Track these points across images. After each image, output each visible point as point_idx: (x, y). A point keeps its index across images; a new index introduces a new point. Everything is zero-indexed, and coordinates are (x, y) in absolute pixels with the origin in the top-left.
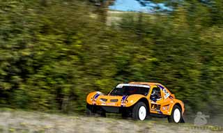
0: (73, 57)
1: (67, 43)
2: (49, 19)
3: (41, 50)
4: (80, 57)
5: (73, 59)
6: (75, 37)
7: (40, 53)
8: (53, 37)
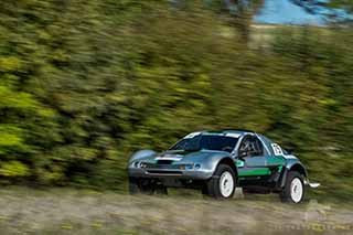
0: (195, 102)
1: (185, 79)
2: (155, 42)
3: (143, 93)
4: (208, 102)
6: (197, 70)
8: (161, 71)
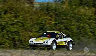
5: (19, 25)
7: (4, 23)
8: (9, 15)
